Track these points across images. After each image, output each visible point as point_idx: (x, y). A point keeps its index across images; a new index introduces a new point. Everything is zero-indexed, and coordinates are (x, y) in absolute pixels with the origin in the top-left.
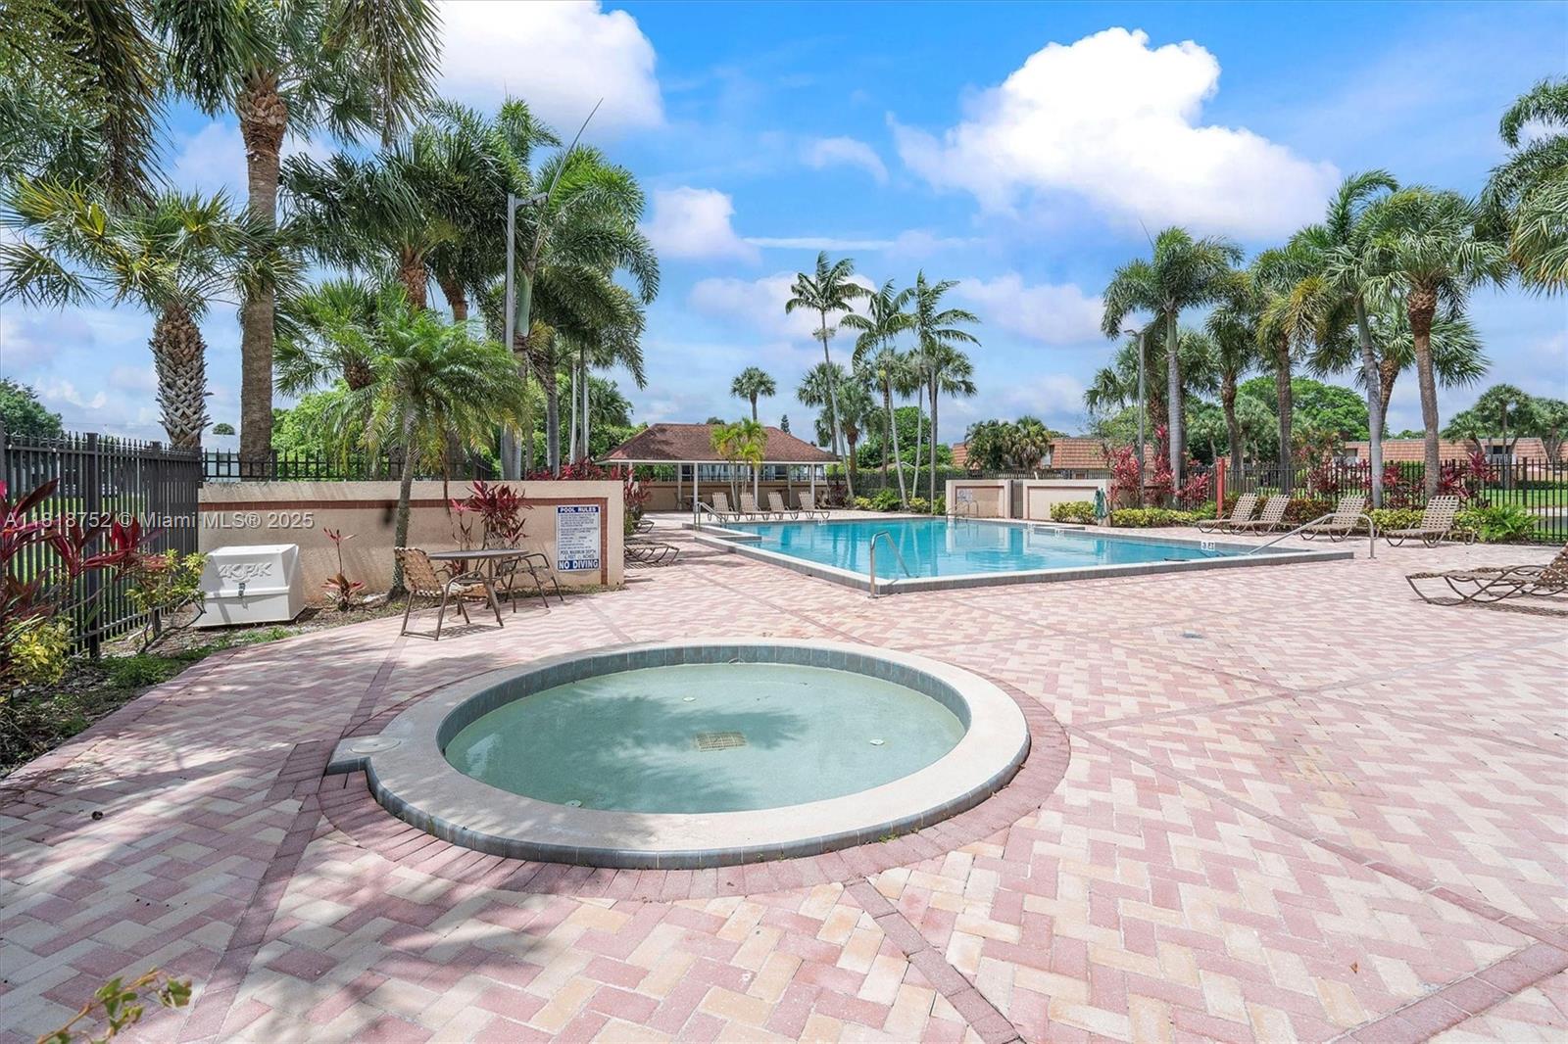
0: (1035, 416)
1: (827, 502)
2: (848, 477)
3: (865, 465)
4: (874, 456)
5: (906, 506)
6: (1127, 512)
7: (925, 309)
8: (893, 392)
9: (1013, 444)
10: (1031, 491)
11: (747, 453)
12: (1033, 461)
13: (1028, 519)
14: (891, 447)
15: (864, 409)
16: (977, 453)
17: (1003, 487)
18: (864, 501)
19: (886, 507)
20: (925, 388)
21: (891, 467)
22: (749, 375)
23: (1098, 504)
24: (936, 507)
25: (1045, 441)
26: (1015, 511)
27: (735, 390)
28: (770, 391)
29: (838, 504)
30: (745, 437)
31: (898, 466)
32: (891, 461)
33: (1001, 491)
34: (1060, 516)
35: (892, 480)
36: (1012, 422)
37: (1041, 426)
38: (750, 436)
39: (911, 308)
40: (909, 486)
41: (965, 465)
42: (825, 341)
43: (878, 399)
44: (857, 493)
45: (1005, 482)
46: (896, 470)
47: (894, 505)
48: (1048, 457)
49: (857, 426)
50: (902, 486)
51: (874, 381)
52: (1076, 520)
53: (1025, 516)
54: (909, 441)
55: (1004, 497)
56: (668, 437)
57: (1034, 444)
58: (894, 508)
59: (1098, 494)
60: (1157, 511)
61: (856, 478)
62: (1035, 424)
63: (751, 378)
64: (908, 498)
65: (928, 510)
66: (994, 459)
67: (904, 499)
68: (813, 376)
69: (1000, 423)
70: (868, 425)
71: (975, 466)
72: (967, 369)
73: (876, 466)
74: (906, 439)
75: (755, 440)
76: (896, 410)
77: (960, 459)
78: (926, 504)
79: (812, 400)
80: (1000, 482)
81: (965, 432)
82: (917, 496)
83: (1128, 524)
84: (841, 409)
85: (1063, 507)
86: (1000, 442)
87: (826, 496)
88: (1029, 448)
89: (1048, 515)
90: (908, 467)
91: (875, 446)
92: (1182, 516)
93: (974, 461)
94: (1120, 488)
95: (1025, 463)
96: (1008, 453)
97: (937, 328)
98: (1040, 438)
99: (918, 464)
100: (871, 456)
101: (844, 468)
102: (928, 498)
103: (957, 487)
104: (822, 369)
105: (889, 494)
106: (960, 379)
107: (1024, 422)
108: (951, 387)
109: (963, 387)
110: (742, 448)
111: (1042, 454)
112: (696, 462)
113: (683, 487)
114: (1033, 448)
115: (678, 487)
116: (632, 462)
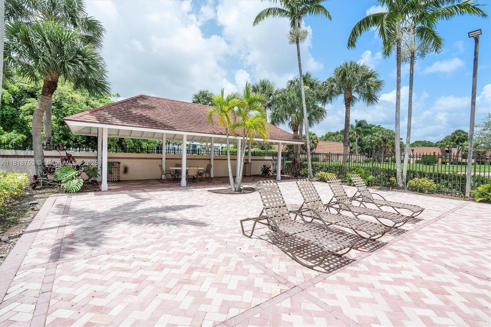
112: (185, 134)
113: (166, 159)
114: (313, 144)
115: (162, 159)
116: (106, 127)
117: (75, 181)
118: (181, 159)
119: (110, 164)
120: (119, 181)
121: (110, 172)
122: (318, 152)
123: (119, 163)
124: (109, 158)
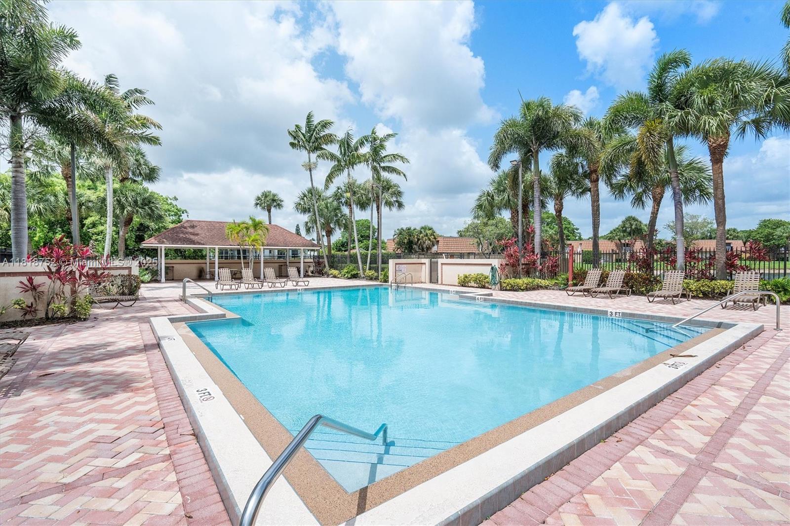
0: (430, 225)
1: (312, 272)
2: (325, 256)
3: (339, 250)
4: (342, 246)
5: (362, 276)
6: (512, 281)
7: (376, 151)
8: (354, 207)
9: (418, 240)
10: (444, 266)
11: (253, 241)
12: (429, 248)
13: (442, 284)
14: (354, 241)
15: (336, 215)
16: (400, 244)
17: (425, 264)
18: (335, 272)
19: (349, 276)
20: (375, 206)
21: (352, 252)
22: (265, 195)
23: (493, 276)
24: (382, 277)
25: (435, 238)
26: (433, 279)
27: (257, 204)
28: (279, 206)
29: (319, 274)
30: (252, 229)
31: (358, 251)
32: (354, 248)
33: (424, 266)
34: (464, 283)
35: (353, 259)
36: (418, 228)
37: (433, 230)
38: (255, 230)
39: (365, 150)
40: (364, 263)
41: (394, 250)
42: (310, 171)
43: (345, 210)
44: (331, 267)
45: (427, 261)
46: (356, 253)
47: (354, 274)
48: (436, 247)
49: (332, 226)
50: (360, 263)
51: (343, 200)
52: (475, 285)
53: (440, 282)
54: (364, 238)
55: (426, 269)
56: (197, 230)
57: (430, 240)
58: (355, 276)
59: (492, 268)
60: (530, 280)
61: (331, 257)
62: (430, 229)
63: (266, 197)
64: (364, 270)
65: (376, 279)
66: (409, 247)
67: (361, 271)
68: (305, 196)
69: (412, 229)
70: (339, 225)
71: (399, 251)
72: (399, 194)
73: (345, 251)
74: (362, 236)
75: (260, 232)
76: (357, 221)
77: (391, 248)
78: (376, 274)
79: (305, 210)
80: (423, 261)
81: (393, 233)
82: (370, 269)
83: (514, 289)
84: (321, 215)
85: (466, 277)
86: (412, 238)
87: (312, 269)
88: (427, 242)
89: (456, 282)
90: (363, 251)
91: (345, 240)
92: (544, 282)
93: (398, 248)
94: (507, 265)
95: (425, 250)
96: (416, 244)
97: (382, 165)
98: (433, 237)
99: (370, 249)
100: (343, 245)
101: (324, 252)
102: (377, 270)
103: (396, 264)
104: (310, 191)
105: (351, 268)
106: (395, 199)
107: (424, 228)
108: (389, 204)
109: (397, 204)
110: (249, 237)
111: (433, 245)
112: (217, 247)
113: (210, 263)
114: (429, 242)
115: (206, 263)
116: (163, 245)
117: (147, 276)
118: (215, 263)
119: (166, 268)
120: (173, 280)
121: (166, 273)
122: (440, 252)
123: (173, 267)
124: (165, 264)
